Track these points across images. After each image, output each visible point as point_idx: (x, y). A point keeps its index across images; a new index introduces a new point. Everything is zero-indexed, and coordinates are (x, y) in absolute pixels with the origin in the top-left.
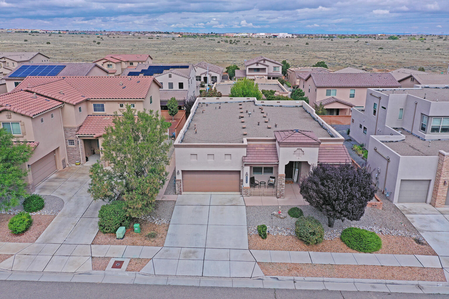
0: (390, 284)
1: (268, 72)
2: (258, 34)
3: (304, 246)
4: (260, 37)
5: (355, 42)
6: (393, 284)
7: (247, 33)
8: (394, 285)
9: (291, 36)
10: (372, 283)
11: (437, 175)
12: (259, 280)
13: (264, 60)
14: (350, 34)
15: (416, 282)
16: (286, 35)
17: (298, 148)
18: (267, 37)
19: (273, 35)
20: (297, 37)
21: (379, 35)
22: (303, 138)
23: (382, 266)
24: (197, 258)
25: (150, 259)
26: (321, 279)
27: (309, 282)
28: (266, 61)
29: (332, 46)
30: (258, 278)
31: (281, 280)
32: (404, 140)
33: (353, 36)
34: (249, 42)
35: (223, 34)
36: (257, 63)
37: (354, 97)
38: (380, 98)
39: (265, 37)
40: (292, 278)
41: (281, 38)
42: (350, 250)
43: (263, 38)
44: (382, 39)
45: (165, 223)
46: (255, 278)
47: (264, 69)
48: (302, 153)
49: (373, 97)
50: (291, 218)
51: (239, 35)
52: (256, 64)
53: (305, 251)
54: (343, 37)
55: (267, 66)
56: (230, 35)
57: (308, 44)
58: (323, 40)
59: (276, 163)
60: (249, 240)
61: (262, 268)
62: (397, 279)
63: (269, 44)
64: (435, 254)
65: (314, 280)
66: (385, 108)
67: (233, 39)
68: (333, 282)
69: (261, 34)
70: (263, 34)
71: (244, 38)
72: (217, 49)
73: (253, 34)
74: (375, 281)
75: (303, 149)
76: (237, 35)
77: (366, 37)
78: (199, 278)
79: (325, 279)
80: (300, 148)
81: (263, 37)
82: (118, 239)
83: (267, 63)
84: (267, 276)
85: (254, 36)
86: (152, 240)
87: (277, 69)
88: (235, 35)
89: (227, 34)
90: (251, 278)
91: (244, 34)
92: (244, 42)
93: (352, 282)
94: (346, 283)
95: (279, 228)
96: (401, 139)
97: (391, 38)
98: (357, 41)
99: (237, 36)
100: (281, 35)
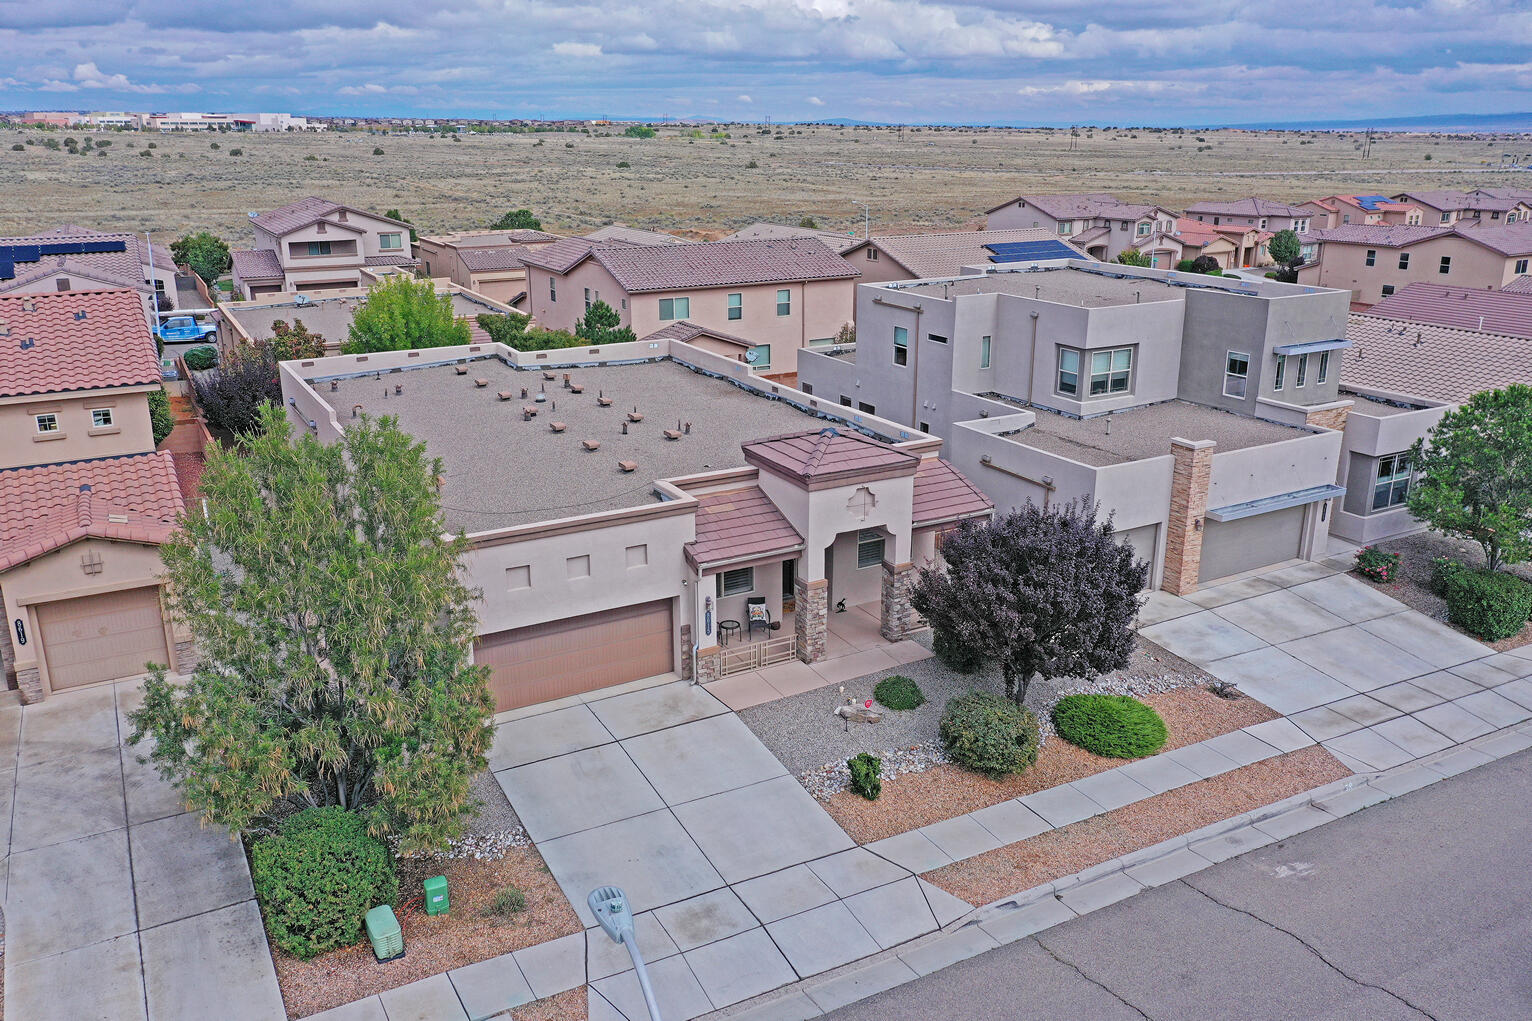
0: (1259, 820)
1: (365, 253)
2: (173, 118)
3: (990, 787)
4: (185, 127)
5: (534, 146)
6: (1265, 817)
7: (127, 114)
8: (1268, 820)
9: (302, 123)
10: (1225, 832)
11: (1176, 507)
12: (969, 927)
13: (343, 212)
14: (506, 118)
15: (1303, 797)
16: (286, 120)
17: (860, 486)
18: (210, 128)
19: (236, 122)
20: (328, 129)
21: (594, 122)
22: (864, 453)
23: (1207, 780)
24: (734, 926)
25: (585, 987)
26: (1115, 863)
27: (1092, 884)
28: (349, 216)
29: (467, 158)
30: (965, 920)
31: (1023, 905)
32: (1033, 425)
33: (516, 127)
34: (152, 146)
35: (21, 115)
36: (321, 224)
37: (740, 318)
38: (918, 311)
39: (206, 127)
40: (1047, 887)
41: (267, 131)
42: (1103, 761)
43: (196, 130)
44: (607, 135)
45: (514, 844)
46: (953, 927)
47: (347, 246)
48: (869, 499)
49: (888, 309)
50: (897, 712)
51: (96, 119)
52: (316, 228)
53: (1006, 800)
54: (483, 127)
55: (360, 232)
56: (53, 118)
57: (382, 153)
58: (423, 138)
59: (796, 547)
60: (836, 819)
61: (948, 887)
62: (1264, 802)
63: (236, 153)
64: (1276, 715)
65: (1101, 872)
66: (944, 340)
67: (79, 137)
68: (1144, 861)
69: (187, 117)
70: (196, 117)
71: (120, 129)
72: (31, 176)
73: (154, 116)
74: (1229, 823)
75: (872, 487)
76: (84, 120)
77: (560, 130)
78: (797, 990)
79: (1126, 859)
80: (866, 485)
81: (194, 127)
82: (387, 960)
83: (353, 221)
84: (985, 907)
85: (159, 125)
86: (522, 920)
87: (393, 240)
88: (73, 119)
89: (37, 116)
90: (940, 929)
91: (112, 115)
92: (130, 145)
93: (1180, 848)
94: (1173, 854)
95: (887, 754)
96: (1026, 425)
97: (633, 133)
98: (537, 141)
99: (83, 123)
100: (265, 120)
